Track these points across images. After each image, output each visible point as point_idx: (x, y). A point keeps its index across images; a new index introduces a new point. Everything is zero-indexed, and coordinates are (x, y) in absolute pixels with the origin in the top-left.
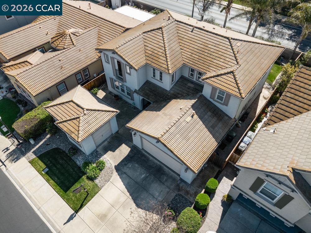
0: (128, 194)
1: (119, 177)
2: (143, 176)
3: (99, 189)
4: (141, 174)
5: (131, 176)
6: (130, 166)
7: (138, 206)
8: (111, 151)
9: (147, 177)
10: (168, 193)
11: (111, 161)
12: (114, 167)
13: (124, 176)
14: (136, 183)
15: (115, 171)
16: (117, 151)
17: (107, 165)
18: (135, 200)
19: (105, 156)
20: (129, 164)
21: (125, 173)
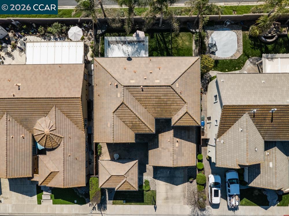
0: (169, 184)
1: (159, 181)
2: (168, 172)
3: (156, 191)
4: (167, 172)
5: (164, 176)
6: (159, 172)
7: (177, 185)
8: (144, 173)
9: (170, 172)
10: (184, 171)
11: (149, 177)
12: (153, 178)
13: (160, 178)
14: (168, 177)
15: (155, 180)
16: (147, 171)
17: (149, 180)
18: (173, 184)
19: (144, 177)
20: (158, 172)
21: (160, 177)
